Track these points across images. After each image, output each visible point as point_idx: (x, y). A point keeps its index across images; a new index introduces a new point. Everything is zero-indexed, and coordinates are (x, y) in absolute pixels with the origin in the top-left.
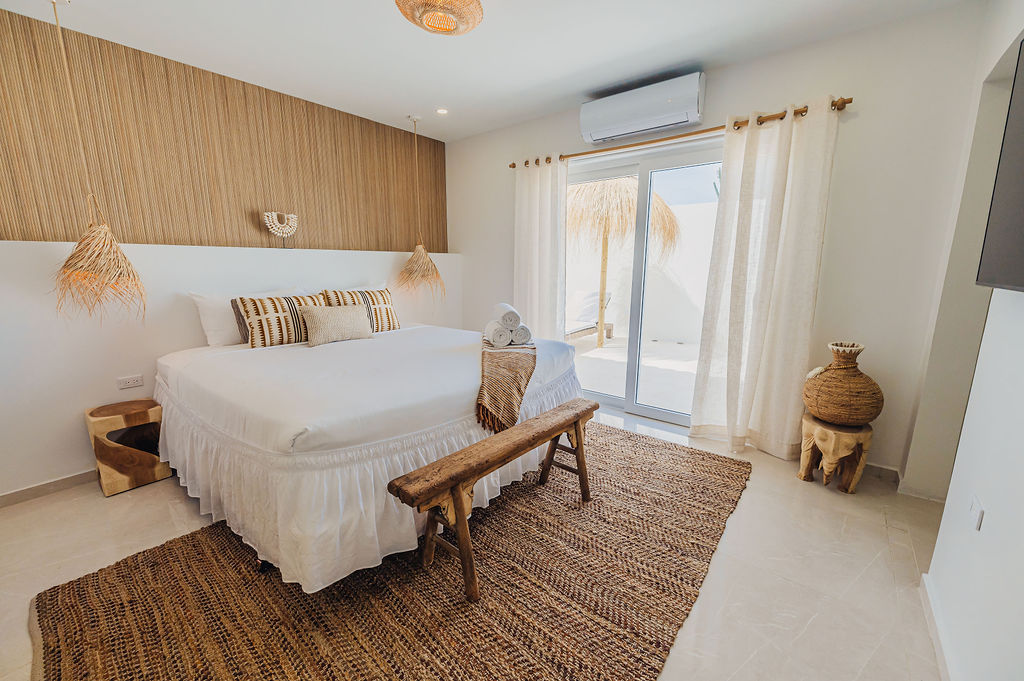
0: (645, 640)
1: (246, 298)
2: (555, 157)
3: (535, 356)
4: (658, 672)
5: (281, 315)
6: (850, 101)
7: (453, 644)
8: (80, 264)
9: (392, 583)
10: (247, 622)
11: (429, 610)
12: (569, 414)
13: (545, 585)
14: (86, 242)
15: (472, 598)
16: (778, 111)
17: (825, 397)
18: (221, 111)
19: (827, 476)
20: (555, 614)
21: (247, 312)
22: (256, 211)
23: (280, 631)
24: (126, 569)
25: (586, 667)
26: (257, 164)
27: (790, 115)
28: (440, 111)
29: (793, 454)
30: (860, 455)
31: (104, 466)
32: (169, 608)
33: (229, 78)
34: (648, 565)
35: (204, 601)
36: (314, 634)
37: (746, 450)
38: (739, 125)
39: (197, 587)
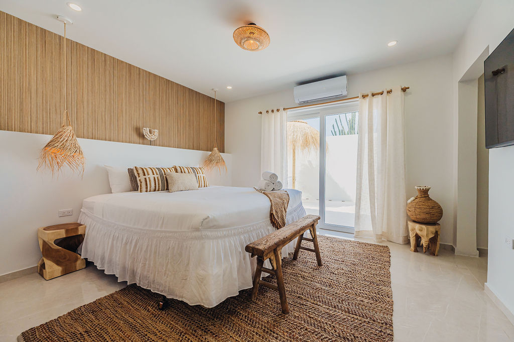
0: (379, 323)
1: (138, 167)
2: (281, 109)
3: (288, 194)
4: (391, 335)
5: (156, 176)
6: (408, 88)
7: (286, 334)
8: (56, 145)
9: (239, 309)
10: (164, 335)
11: (265, 319)
12: (309, 221)
13: (319, 303)
14: (60, 134)
15: (285, 311)
16: (380, 91)
17: (418, 210)
18: (127, 79)
19: (425, 248)
20: (330, 316)
21: (138, 174)
22: (138, 127)
23: (186, 337)
24: (76, 315)
25: (357, 337)
26: (141, 105)
27: (385, 93)
28: (228, 87)
29: (405, 241)
30: (437, 237)
31: (48, 261)
32: (112, 333)
33: (133, 66)
34: (363, 291)
35: (133, 328)
36: (206, 337)
37: (383, 241)
38: (364, 97)
39: (126, 321)
